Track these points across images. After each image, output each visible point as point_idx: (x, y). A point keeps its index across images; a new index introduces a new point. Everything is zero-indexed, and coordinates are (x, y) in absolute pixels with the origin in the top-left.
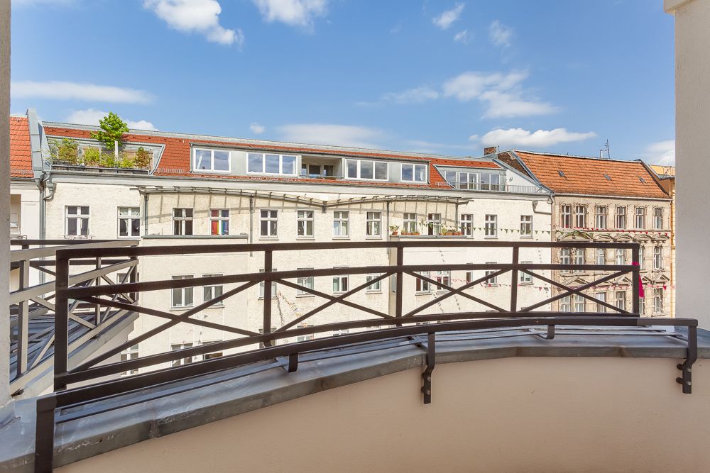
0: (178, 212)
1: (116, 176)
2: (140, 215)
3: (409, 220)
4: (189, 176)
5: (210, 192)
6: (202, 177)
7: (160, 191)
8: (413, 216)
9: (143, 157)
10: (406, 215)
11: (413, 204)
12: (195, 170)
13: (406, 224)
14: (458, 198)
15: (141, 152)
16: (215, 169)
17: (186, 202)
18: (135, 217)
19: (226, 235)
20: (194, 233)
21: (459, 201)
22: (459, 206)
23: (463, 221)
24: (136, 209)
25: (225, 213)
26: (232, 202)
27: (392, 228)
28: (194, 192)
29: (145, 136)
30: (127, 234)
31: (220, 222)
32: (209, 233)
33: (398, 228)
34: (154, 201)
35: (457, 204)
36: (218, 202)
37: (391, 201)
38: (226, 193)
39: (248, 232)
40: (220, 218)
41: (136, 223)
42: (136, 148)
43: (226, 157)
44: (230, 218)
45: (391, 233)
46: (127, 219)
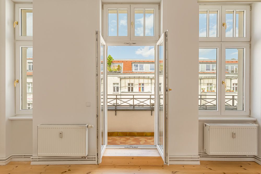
0: (129, 84)
1: (113, 74)
2: (119, 86)
3: (209, 86)
4: (132, 73)
5: (139, 78)
6: (136, 73)
7: (125, 78)
8: (211, 84)
9: (119, 68)
10: (208, 84)
11: (211, 80)
12: (134, 71)
13: (208, 87)
14: (232, 77)
15: (119, 66)
16: (140, 70)
17: (132, 81)
18: (118, 86)
19: (143, 92)
20: (134, 91)
21: (232, 78)
22: (232, 80)
23: (234, 86)
24: (118, 84)
25: (143, 84)
26: (146, 81)
27: (202, 89)
28: (134, 78)
29: (121, 61)
30: (115, 91)
31: (141, 87)
32: (138, 91)
33: (205, 89)
34: (123, 81)
35: (231, 79)
36: (141, 81)
37: (202, 79)
38: (144, 78)
39: (150, 91)
40: (141, 86)
41: (118, 88)
42: (117, 65)
43: (143, 66)
44: (145, 86)
45: (202, 91)
46: (115, 87)
